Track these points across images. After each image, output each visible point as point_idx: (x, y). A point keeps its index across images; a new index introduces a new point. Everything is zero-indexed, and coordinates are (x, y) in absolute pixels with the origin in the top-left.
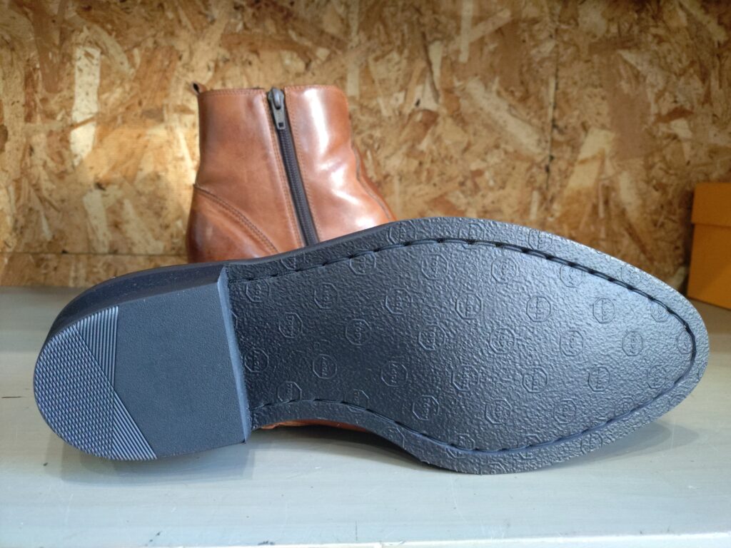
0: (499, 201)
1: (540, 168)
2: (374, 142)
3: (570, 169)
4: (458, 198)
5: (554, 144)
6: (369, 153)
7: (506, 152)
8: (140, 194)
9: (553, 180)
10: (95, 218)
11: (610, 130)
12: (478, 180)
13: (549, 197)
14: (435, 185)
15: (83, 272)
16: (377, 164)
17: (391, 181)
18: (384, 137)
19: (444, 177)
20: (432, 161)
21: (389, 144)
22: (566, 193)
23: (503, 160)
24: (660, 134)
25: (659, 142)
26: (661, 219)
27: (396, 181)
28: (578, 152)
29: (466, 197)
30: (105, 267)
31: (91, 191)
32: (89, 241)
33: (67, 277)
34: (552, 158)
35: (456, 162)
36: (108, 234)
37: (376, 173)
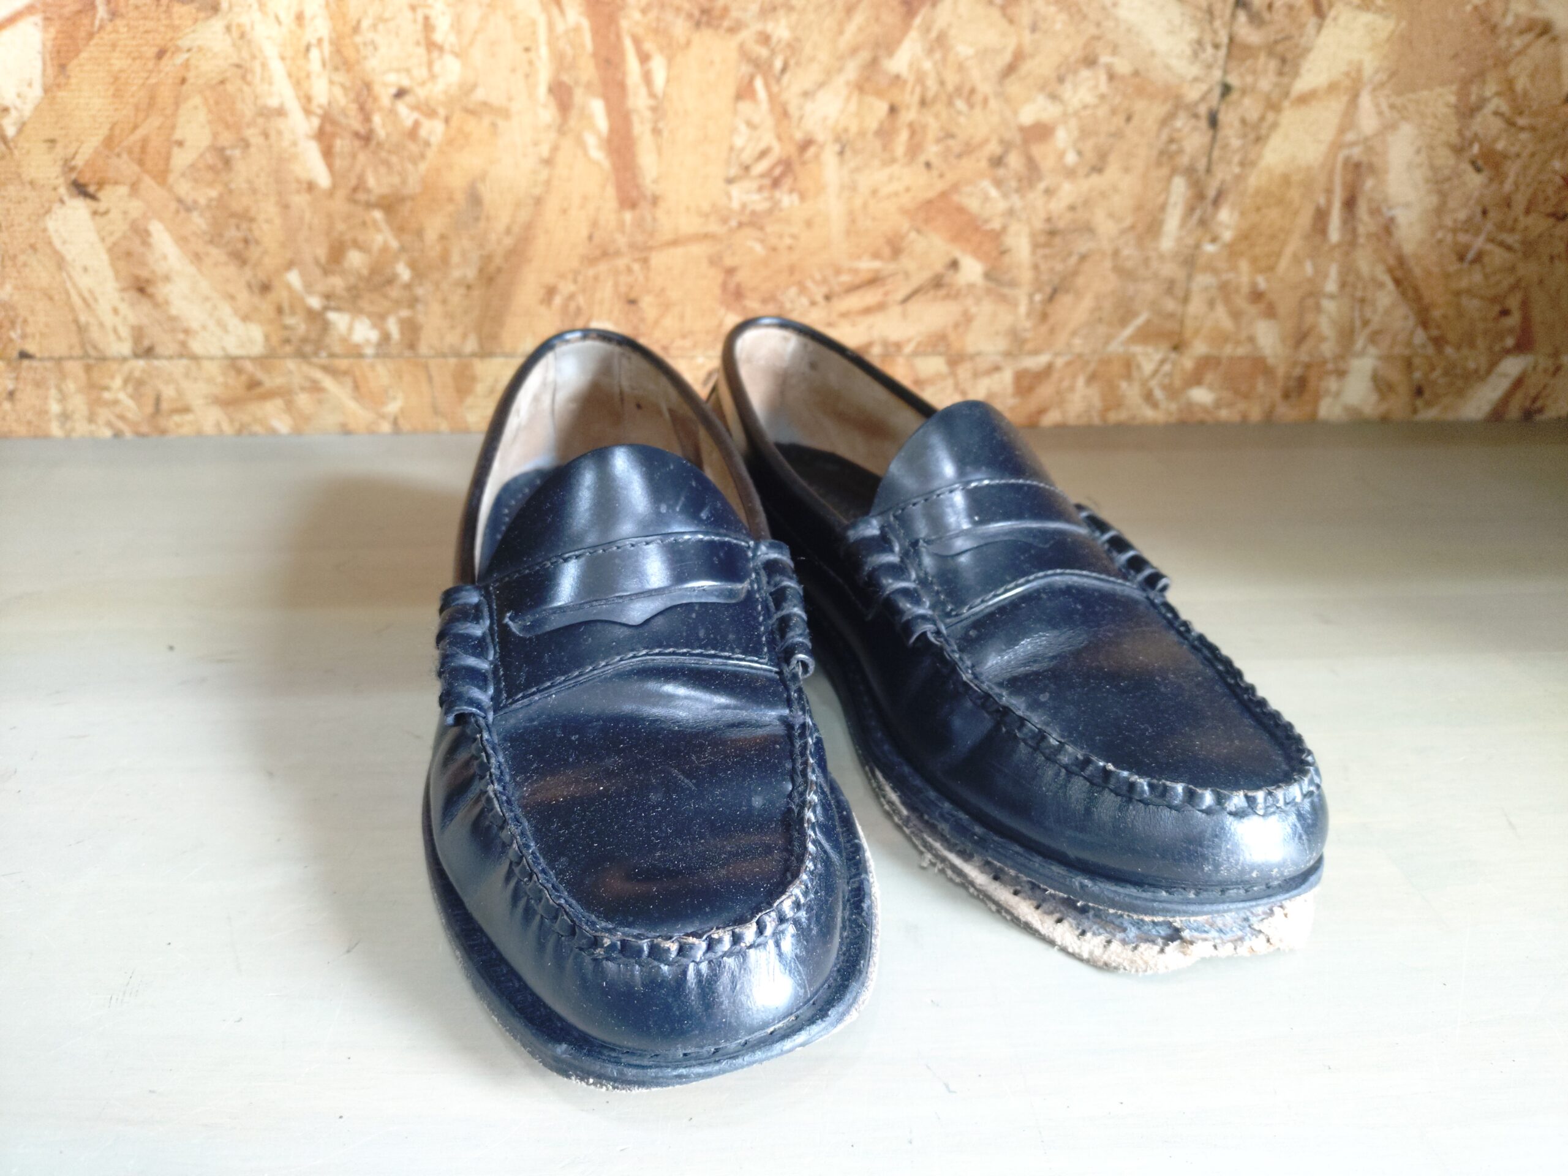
0: (1087, 203)
1: (1196, 116)
2: (773, 53)
3: (1271, 117)
4: (986, 198)
5: (1235, 49)
6: (759, 84)
7: (1112, 77)
8: (185, 207)
9: (1225, 147)
10: (85, 269)
11: (1381, 10)
12: (1037, 150)
13: (1211, 193)
14: (928, 165)
15: (78, 403)
16: (782, 113)
17: (817, 156)
18: (798, 40)
19: (951, 142)
20: (923, 103)
21: (812, 59)
22: (1254, 180)
23: (1103, 97)
24: (1509, 20)
25: (1502, 42)
26: (1479, 243)
27: (829, 157)
28: (1296, 74)
29: (1005, 196)
30: (130, 389)
31: (62, 201)
32: (81, 329)
33: (43, 413)
34: (1226, 89)
35: (985, 101)
36: (124, 308)
37: (779, 138)
